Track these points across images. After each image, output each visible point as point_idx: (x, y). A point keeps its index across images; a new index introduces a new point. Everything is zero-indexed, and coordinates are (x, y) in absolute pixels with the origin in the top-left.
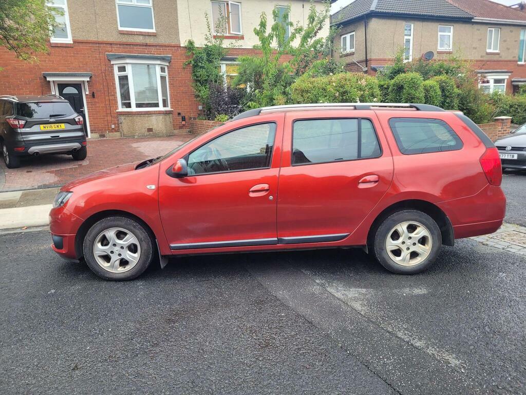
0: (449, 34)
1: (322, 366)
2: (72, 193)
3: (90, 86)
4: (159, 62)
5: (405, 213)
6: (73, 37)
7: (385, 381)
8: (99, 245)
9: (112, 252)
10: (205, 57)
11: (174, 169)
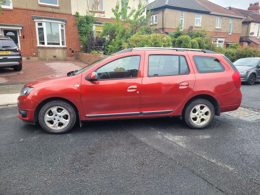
0: (200, 19)
1: (172, 173)
2: (33, 88)
3: (22, 32)
4: (60, 22)
5: (199, 101)
6: (13, 6)
7: (203, 179)
8: (48, 115)
9: (55, 119)
10: (85, 21)
11: (90, 77)
